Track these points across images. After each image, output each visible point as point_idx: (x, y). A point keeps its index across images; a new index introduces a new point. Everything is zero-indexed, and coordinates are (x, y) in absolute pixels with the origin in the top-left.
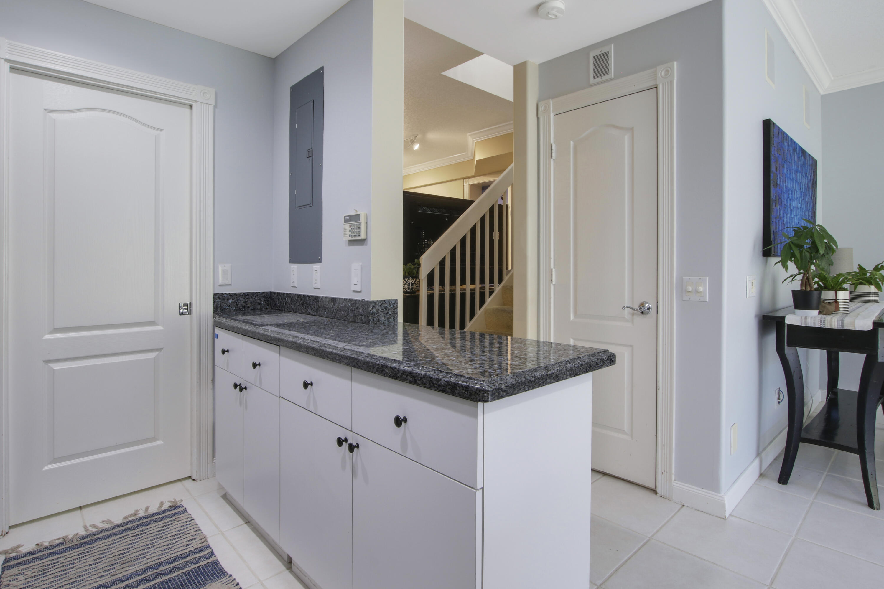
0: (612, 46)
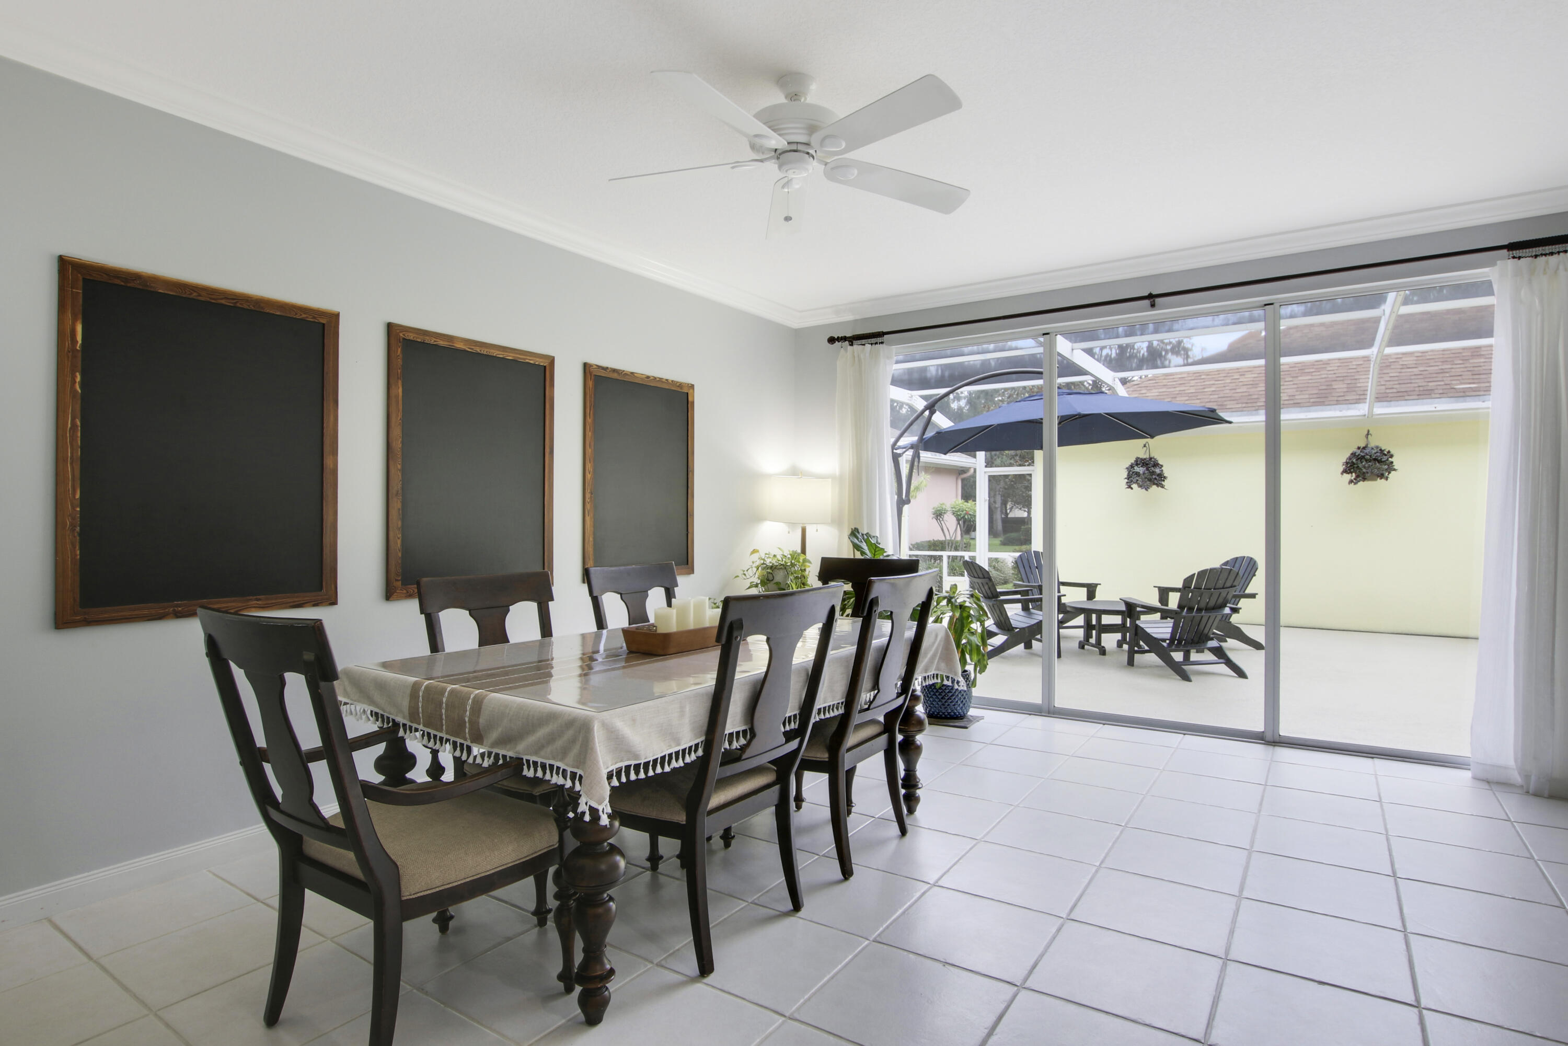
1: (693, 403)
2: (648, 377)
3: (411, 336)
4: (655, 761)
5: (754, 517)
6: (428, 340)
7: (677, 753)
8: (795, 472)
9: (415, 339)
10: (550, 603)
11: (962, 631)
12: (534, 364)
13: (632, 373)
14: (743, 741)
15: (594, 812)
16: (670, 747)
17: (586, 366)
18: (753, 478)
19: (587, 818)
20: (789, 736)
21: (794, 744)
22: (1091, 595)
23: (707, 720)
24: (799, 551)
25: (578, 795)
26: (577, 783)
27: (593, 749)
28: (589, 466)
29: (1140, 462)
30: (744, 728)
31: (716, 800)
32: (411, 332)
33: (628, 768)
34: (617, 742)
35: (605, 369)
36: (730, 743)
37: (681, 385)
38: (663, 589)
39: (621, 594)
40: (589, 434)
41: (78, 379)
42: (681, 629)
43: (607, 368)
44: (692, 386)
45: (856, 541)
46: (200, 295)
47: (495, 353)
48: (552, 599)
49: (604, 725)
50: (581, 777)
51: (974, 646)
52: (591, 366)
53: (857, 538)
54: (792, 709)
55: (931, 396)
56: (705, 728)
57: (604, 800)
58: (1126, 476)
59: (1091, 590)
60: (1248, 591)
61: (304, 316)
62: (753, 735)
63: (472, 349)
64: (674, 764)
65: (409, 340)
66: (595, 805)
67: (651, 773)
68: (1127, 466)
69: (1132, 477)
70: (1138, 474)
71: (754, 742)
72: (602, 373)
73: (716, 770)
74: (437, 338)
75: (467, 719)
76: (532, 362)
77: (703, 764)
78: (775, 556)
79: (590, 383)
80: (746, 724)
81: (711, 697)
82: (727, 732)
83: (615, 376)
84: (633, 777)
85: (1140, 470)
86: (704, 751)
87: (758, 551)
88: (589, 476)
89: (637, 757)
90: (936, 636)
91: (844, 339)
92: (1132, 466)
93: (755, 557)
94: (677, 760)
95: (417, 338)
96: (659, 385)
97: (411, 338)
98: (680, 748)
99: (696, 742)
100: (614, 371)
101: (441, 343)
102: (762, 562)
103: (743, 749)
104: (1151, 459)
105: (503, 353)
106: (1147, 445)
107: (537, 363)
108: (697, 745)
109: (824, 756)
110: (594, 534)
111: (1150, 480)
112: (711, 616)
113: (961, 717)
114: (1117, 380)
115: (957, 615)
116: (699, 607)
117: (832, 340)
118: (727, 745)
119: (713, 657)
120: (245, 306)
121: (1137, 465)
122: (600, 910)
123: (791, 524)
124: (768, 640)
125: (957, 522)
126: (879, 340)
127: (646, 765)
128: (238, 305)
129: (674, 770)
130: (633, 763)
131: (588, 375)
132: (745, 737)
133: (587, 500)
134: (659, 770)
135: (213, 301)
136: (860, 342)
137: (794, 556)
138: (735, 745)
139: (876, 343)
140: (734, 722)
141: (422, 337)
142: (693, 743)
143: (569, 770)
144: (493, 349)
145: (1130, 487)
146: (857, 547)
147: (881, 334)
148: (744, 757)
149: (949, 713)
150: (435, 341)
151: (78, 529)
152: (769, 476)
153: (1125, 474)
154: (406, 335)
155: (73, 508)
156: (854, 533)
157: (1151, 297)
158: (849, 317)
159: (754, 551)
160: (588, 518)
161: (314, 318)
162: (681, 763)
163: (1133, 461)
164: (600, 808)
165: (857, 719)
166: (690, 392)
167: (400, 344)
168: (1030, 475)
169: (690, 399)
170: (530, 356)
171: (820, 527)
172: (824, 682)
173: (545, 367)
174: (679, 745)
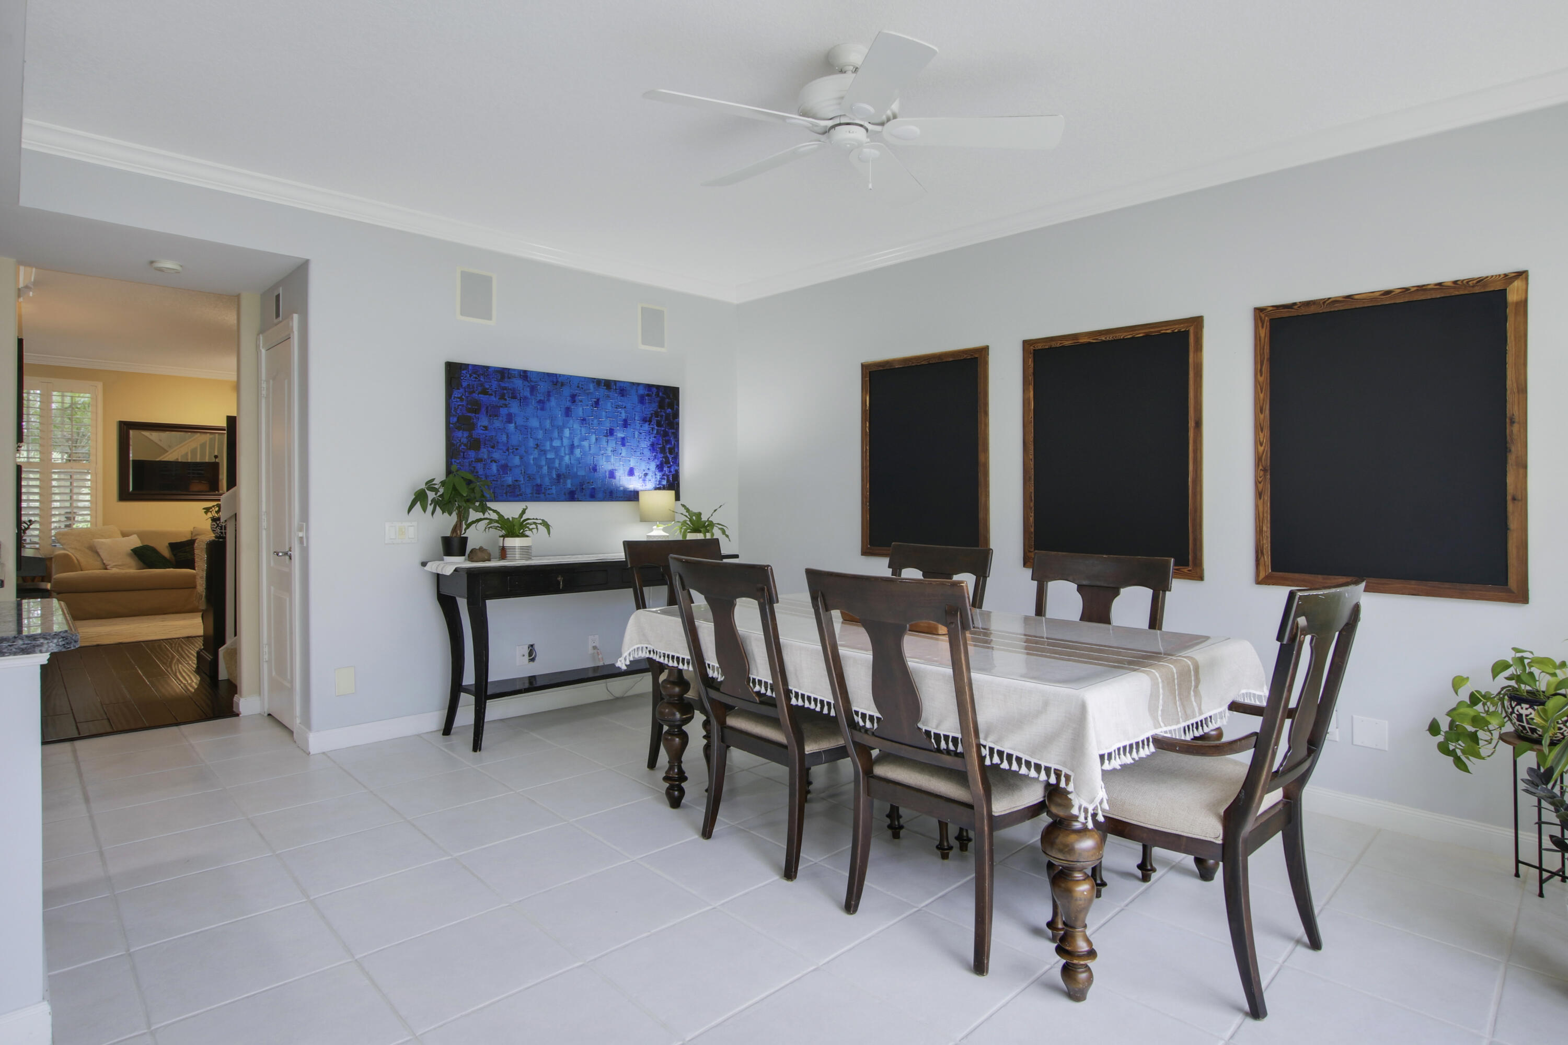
0: (281, 289)
3: (1040, 346)
6: (1054, 344)
9: (1043, 347)
12: (1173, 333)
28: (1261, 436)
32: (1039, 343)
41: (868, 425)
43: (1295, 304)
46: (913, 363)
47: (1122, 336)
61: (965, 356)
63: (1097, 339)
65: (1039, 349)
72: (1284, 314)
74: (1061, 341)
76: (1169, 331)
79: (1263, 332)
83: (1312, 309)
88: (1260, 449)
95: (1045, 346)
97: (1040, 347)
101: (1067, 343)
105: (1131, 333)
107: (1176, 331)
120: (934, 362)
128: (931, 362)
131: (1260, 324)
135: (919, 364)
141: (1049, 344)
144: (1120, 332)
150: (1061, 344)
151: (868, 504)
154: (1036, 346)
155: (867, 492)
161: (972, 355)
166: (1513, 287)
167: (1030, 356)
169: (1512, 298)
170: (1165, 326)
173: (1187, 332)
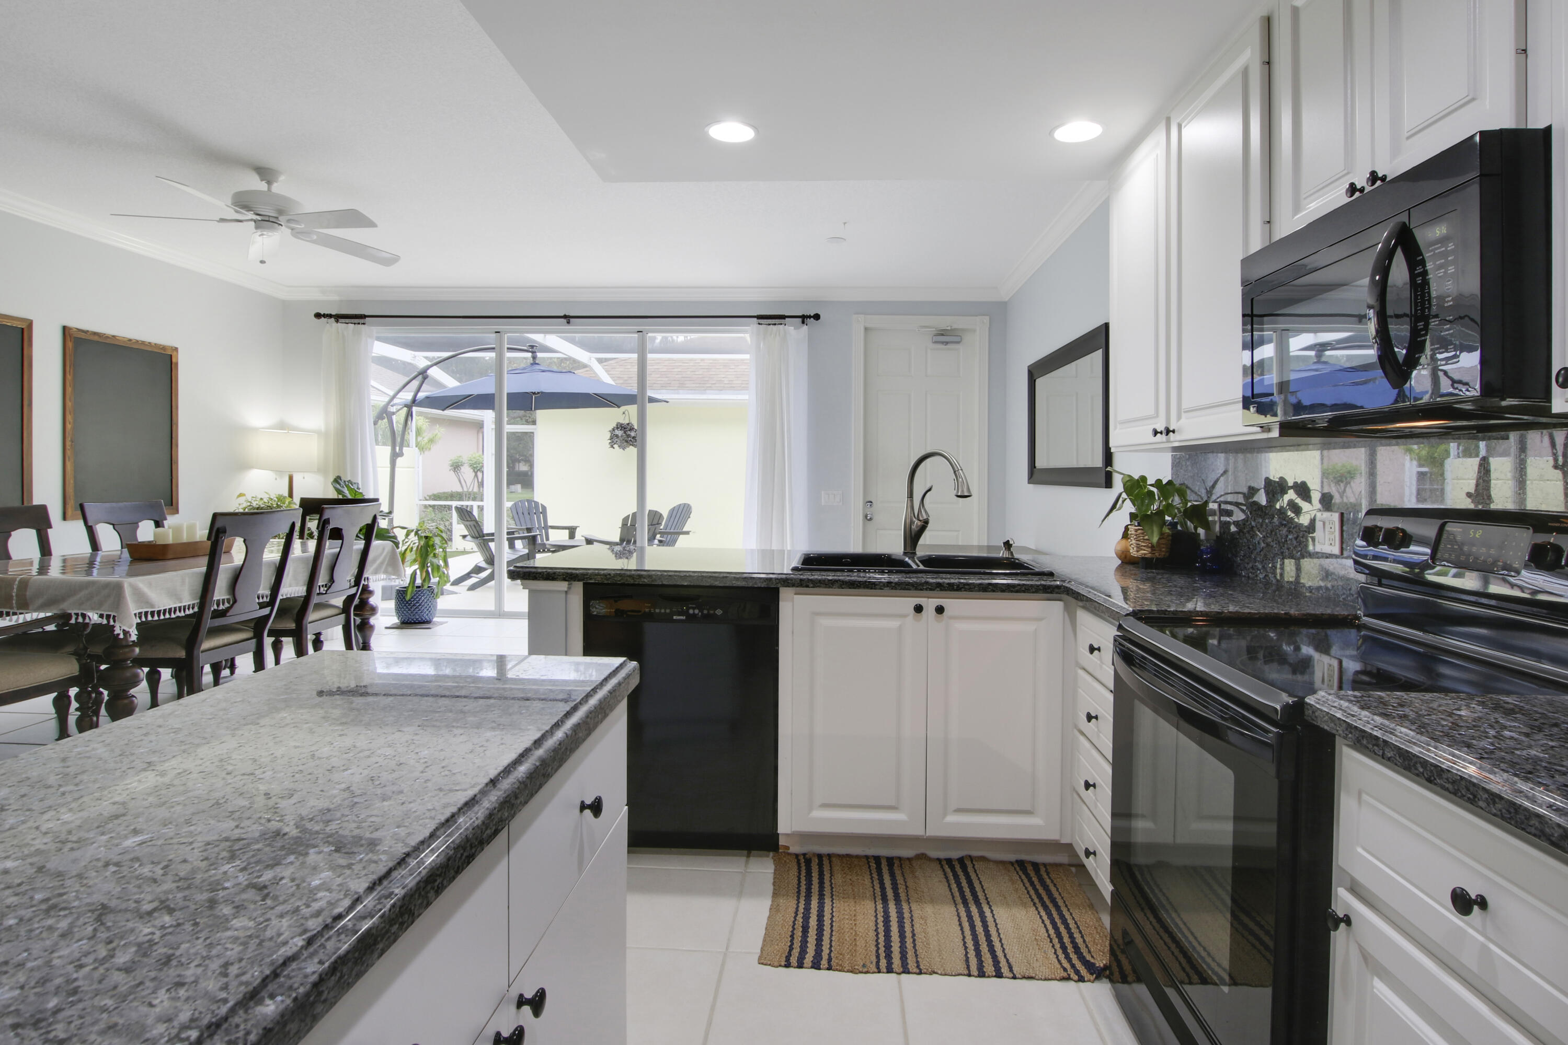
1: (177, 364)
2: (130, 340)
4: (165, 611)
5: (242, 465)
7: (180, 608)
8: (282, 426)
10: (49, 531)
11: (427, 555)
12: (11, 326)
13: (114, 336)
14: (227, 605)
15: (126, 633)
16: (175, 603)
17: (65, 329)
18: (241, 431)
19: (122, 636)
20: (262, 606)
21: (266, 611)
22: (572, 536)
23: (201, 589)
24: (286, 494)
25: (114, 626)
26: (111, 621)
27: (124, 597)
28: (69, 418)
29: (620, 426)
30: (228, 597)
31: (206, 645)
33: (146, 613)
34: (140, 597)
35: (86, 332)
36: (218, 605)
37: (164, 348)
38: (152, 522)
39: (113, 525)
40: (69, 390)
42: (175, 542)
43: (88, 331)
44: (176, 349)
45: (338, 486)
48: (50, 527)
49: (131, 585)
50: (114, 617)
51: (435, 565)
52: (70, 329)
53: (340, 484)
54: (264, 590)
55: (434, 358)
56: (199, 594)
57: (133, 626)
58: (609, 437)
59: (572, 531)
60: (685, 529)
62: (235, 601)
64: (178, 614)
66: (127, 629)
67: (162, 617)
68: (611, 429)
69: (613, 439)
70: (617, 436)
71: (236, 605)
72: (83, 336)
73: (208, 623)
75: (14, 594)
76: (9, 324)
77: (198, 617)
78: (261, 499)
79: (70, 344)
80: (229, 594)
81: (204, 576)
82: (215, 598)
83: (96, 338)
84: (150, 618)
85: (619, 433)
86: (199, 608)
87: (244, 495)
88: (69, 426)
89: (152, 606)
90: (384, 549)
91: (330, 316)
92: (614, 430)
93: (242, 500)
94: (180, 611)
96: (143, 347)
98: (182, 605)
99: (193, 602)
100: (95, 334)
102: (249, 504)
103: (228, 610)
104: (628, 424)
106: (626, 413)
107: (14, 326)
108: (194, 605)
109: (292, 626)
110: (75, 477)
111: (627, 441)
112: (201, 533)
113: (429, 622)
114: (593, 359)
115: (422, 543)
116: (191, 528)
117: (318, 316)
118: (216, 607)
119: (205, 561)
121: (617, 428)
122: (126, 701)
123: (279, 472)
124: (245, 541)
125: (474, 474)
126: (361, 321)
127: (159, 612)
129: (178, 617)
130: (150, 610)
131: (68, 338)
132: (229, 602)
133: (68, 447)
134: (167, 616)
136: (343, 320)
137: (281, 498)
138: (221, 607)
139: (359, 324)
140: (220, 592)
142: (191, 603)
143: (105, 614)
145: (612, 447)
146: (339, 492)
147: (363, 317)
148: (228, 615)
149: (417, 619)
152: (255, 430)
153: (609, 435)
156: (337, 480)
157: (565, 317)
158: (334, 298)
159: (241, 495)
160: (68, 464)
162: (182, 614)
163: (615, 425)
164: (131, 630)
165: (315, 599)
166: (174, 354)
168: (533, 433)
169: (174, 360)
170: (7, 319)
171: (307, 475)
172: (288, 572)
173: (23, 329)
174: (181, 602)
